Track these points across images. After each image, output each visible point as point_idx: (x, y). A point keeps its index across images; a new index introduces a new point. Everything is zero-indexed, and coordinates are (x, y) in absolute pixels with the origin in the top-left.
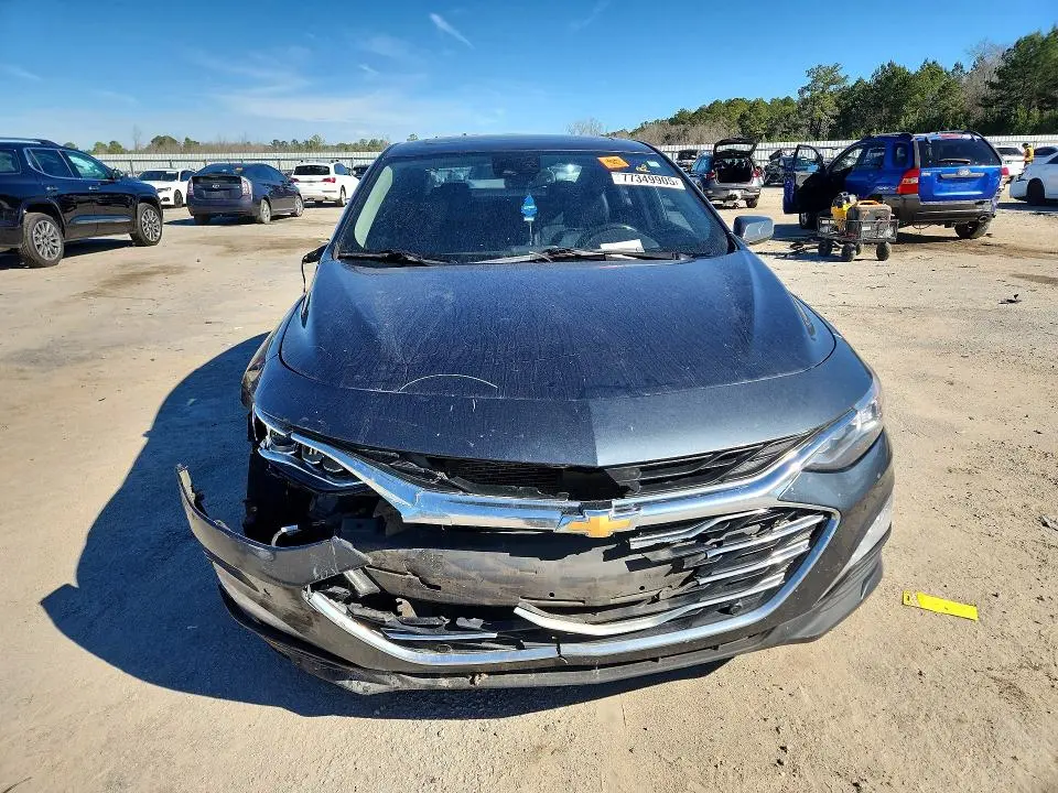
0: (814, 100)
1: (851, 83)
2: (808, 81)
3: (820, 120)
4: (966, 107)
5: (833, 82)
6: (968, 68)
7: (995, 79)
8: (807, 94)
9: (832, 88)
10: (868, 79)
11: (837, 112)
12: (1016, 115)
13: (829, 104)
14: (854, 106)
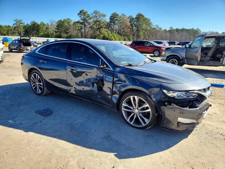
0: (18, 27)
1: (26, 24)
2: (15, 22)
3: (21, 32)
4: (52, 32)
5: (21, 23)
6: (50, 24)
7: (56, 27)
8: (15, 25)
9: (21, 25)
10: (29, 24)
11: (24, 30)
12: (62, 35)
13: (22, 28)
14: (28, 29)
